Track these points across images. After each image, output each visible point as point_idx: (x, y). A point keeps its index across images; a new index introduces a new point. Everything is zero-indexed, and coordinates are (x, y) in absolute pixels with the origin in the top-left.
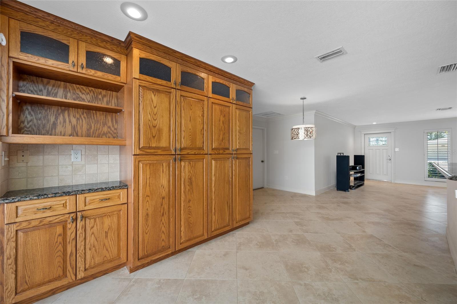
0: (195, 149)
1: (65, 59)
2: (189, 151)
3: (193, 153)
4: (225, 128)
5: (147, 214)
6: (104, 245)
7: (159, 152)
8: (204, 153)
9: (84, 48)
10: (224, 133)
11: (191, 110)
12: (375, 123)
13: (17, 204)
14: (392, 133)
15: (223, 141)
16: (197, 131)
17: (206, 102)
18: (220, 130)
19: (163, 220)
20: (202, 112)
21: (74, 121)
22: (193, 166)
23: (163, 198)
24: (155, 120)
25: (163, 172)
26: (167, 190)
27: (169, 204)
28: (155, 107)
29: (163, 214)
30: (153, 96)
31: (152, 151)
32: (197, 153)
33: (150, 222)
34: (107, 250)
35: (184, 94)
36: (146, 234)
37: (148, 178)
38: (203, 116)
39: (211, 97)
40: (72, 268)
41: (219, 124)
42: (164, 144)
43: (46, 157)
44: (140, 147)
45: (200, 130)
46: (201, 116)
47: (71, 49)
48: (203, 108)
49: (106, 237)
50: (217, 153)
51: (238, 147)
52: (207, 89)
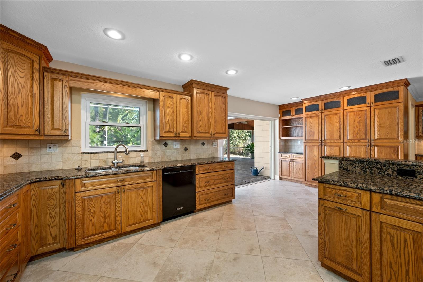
0: (334, 140)
1: (290, 115)
2: (330, 141)
3: (332, 142)
4: (360, 125)
5: (309, 166)
6: (299, 172)
7: (313, 141)
8: (340, 142)
9: (294, 109)
10: (359, 129)
11: (330, 120)
13: (281, 154)
15: (359, 134)
16: (335, 130)
17: (342, 114)
18: (354, 128)
19: (315, 170)
20: (338, 120)
21: (298, 131)
22: (332, 149)
23: (315, 161)
24: (311, 129)
25: (315, 150)
26: (317, 158)
27: (318, 165)
28: (311, 124)
29: (315, 168)
30: (310, 119)
31: (310, 141)
32: (335, 142)
33: (310, 169)
34: (300, 174)
35: (325, 114)
36: (308, 173)
37: (309, 151)
38: (339, 122)
39: (346, 109)
40: (291, 175)
41: (354, 124)
42: (316, 138)
43: (292, 143)
44: (306, 139)
45: (337, 130)
46: (337, 122)
47: (291, 111)
48: (339, 117)
49: (299, 170)
50: (351, 142)
52: (343, 105)
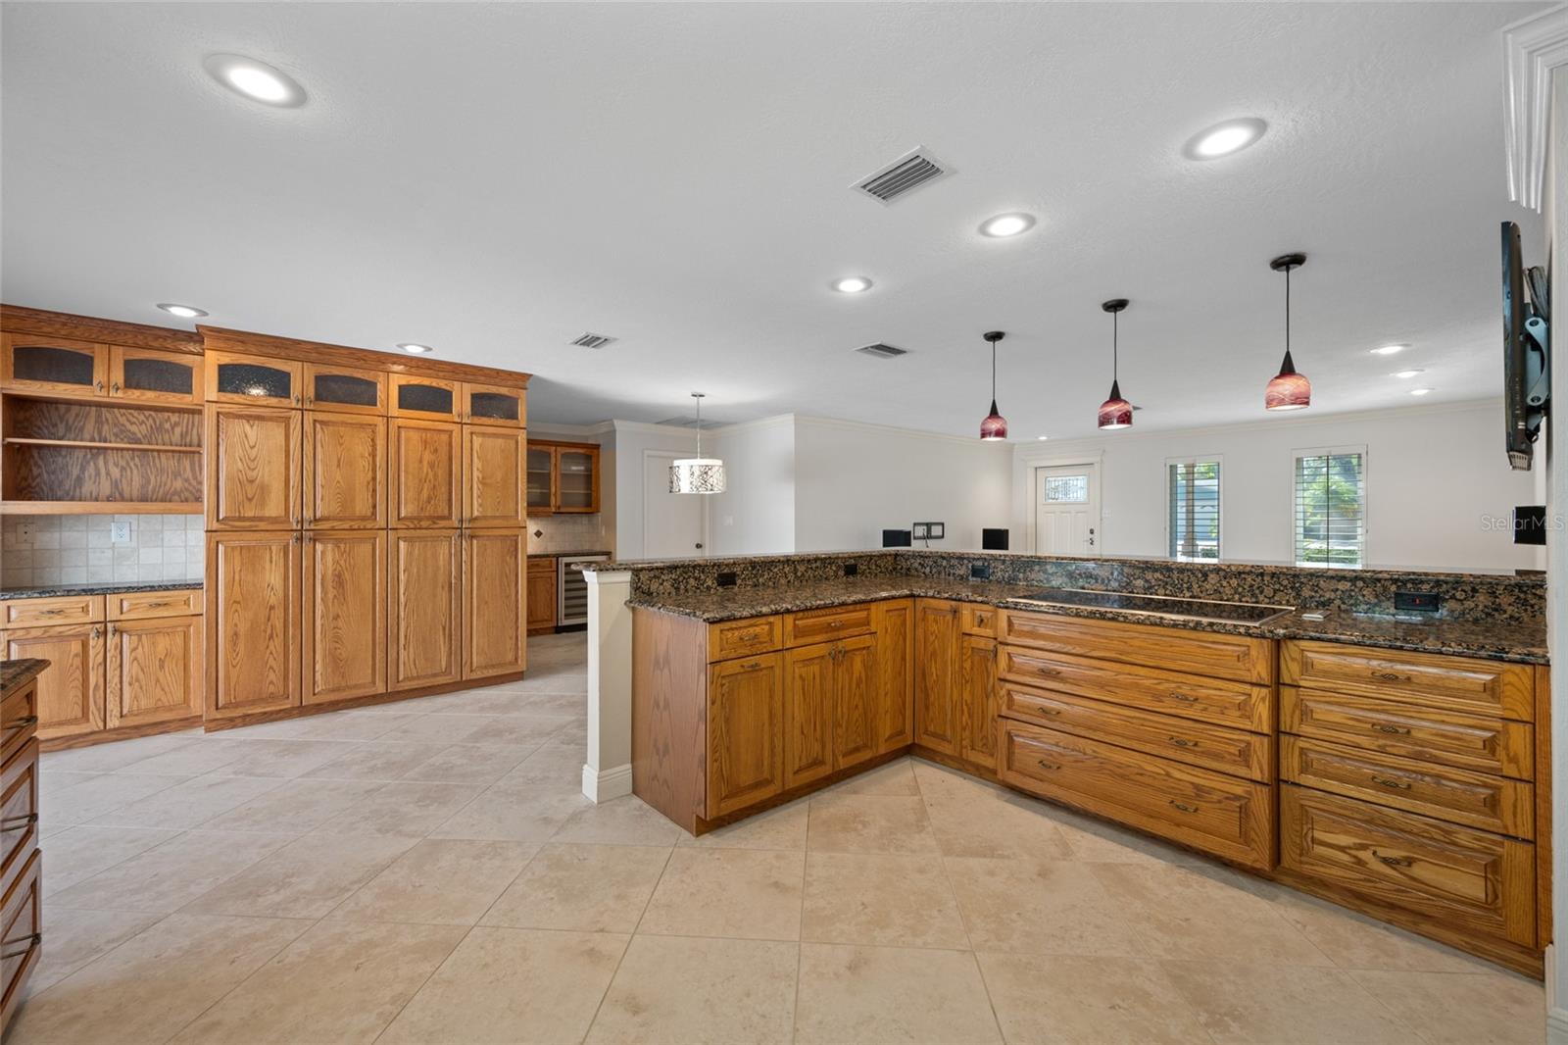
0: (352, 520)
1: (86, 379)
2: (335, 524)
3: (347, 526)
4: (436, 476)
5: (236, 634)
6: (158, 680)
7: (262, 525)
8: (377, 527)
9: (119, 355)
10: (434, 486)
11: (341, 445)
12: (1043, 438)
14: (1097, 466)
15: (432, 502)
16: (357, 485)
17: (381, 429)
18: (420, 481)
19: (272, 647)
20: (370, 449)
21: (115, 472)
22: (345, 551)
23: (272, 608)
24: (254, 469)
25: (271, 562)
26: (281, 594)
27: (286, 621)
28: (252, 447)
29: (271, 637)
30: (247, 427)
31: (247, 524)
32: (356, 527)
33: (241, 647)
34: (163, 690)
35: (320, 416)
36: (234, 667)
37: (238, 569)
38: (374, 456)
39: (396, 415)
40: (99, 710)
41: (421, 468)
42: (274, 509)
43: (66, 534)
44: (221, 518)
45: (365, 483)
46: (367, 455)
47: (97, 362)
48: (373, 440)
49: (162, 667)
50: (412, 526)
51: (476, 514)
52: (386, 402)
